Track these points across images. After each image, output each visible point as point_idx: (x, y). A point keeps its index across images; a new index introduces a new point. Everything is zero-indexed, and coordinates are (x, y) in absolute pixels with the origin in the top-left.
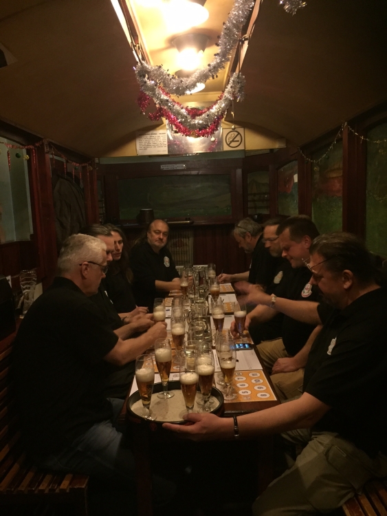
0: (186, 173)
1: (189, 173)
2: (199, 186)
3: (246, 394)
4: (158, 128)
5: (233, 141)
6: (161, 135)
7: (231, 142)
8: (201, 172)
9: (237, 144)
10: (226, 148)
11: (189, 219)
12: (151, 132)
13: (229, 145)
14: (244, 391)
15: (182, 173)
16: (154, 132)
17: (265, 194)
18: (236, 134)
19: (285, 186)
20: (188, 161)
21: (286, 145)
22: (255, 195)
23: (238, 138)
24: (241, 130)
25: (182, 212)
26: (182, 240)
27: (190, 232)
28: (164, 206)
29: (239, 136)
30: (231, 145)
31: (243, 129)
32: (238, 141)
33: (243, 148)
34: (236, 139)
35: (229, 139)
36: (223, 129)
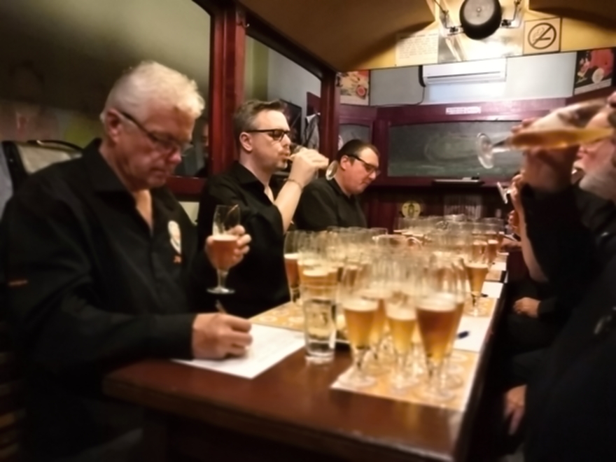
1: (484, 118)
4: (426, 28)
5: (540, 39)
6: (430, 37)
7: (537, 40)
9: (548, 42)
12: (416, 34)
13: (533, 45)
15: (473, 118)
16: (421, 33)
18: (547, 27)
23: (550, 34)
24: (555, 22)
25: (471, 170)
26: (466, 207)
27: (477, 198)
28: (445, 161)
29: (552, 30)
30: (537, 45)
31: (558, 20)
32: (548, 39)
33: (557, 49)
34: (545, 36)
35: (534, 36)
36: (525, 22)
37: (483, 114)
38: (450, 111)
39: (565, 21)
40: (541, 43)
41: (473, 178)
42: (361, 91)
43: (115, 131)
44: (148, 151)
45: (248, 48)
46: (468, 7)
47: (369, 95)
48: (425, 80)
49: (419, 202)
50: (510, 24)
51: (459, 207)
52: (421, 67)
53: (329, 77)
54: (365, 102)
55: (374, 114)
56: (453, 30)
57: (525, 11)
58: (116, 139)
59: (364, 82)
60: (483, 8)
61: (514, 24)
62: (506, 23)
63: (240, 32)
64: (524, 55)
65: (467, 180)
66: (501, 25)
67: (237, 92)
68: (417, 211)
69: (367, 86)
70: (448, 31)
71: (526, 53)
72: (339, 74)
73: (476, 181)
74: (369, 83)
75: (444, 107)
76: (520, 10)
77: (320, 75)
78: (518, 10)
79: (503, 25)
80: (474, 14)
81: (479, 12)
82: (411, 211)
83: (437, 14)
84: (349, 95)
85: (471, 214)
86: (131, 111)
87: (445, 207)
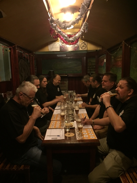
0: (66, 58)
1: (67, 58)
2: (70, 63)
3: (86, 137)
4: (56, 42)
5: (83, 47)
6: (57, 44)
7: (82, 47)
8: (71, 58)
9: (84, 48)
10: (81, 49)
11: (67, 75)
12: (54, 43)
13: (81, 48)
14: (86, 135)
15: (64, 58)
16: (55, 43)
17: (94, 66)
18: (84, 44)
19: (101, 63)
20: (67, 54)
21: (102, 49)
22: (90, 66)
23: (85, 46)
24: (86, 43)
25: (64, 72)
26: (64, 82)
27: (67, 79)
28: (58, 70)
32: (85, 47)
34: (84, 46)
35: (82, 46)
38: (58, 56)
39: (88, 43)
40: (83, 48)
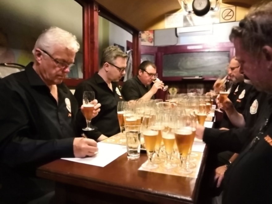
1: (203, 51)
2: (209, 58)
4: (178, 12)
5: (227, 16)
6: (179, 15)
7: (226, 16)
9: (230, 17)
13: (224, 19)
15: (200, 51)
16: (175, 14)
18: (230, 10)
23: (231, 13)
24: (233, 8)
25: (199, 73)
26: (197, 89)
27: (202, 85)
28: (188, 70)
29: (232, 12)
30: (226, 18)
31: (235, 7)
32: (231, 16)
33: (234, 20)
34: (229, 14)
35: (224, 14)
36: (220, 8)
37: (203, 49)
38: (189, 48)
40: (228, 18)
41: (200, 77)
42: (150, 39)
43: (39, 58)
44: (54, 67)
45: (100, 21)
46: (195, 2)
47: (154, 41)
48: (178, 34)
49: (176, 88)
50: (214, 9)
51: (194, 89)
52: (176, 29)
53: (136, 34)
54: (152, 44)
55: (156, 50)
56: (190, 12)
57: (220, 4)
58: (40, 62)
59: (151, 36)
60: (202, 2)
61: (216, 9)
62: (212, 9)
63: (96, 14)
64: (220, 23)
65: (197, 77)
66: (210, 10)
67: (95, 41)
68: (176, 92)
69: (153, 37)
70: (187, 13)
71: (221, 22)
72: (140, 32)
73: (201, 78)
74: (154, 36)
75: (186, 46)
76: (218, 3)
77: (132, 32)
78: (217, 3)
79: (211, 10)
80: (198, 5)
81: (201, 4)
82: (173, 92)
83: (182, 5)
84: (145, 41)
85: (199, 92)
86: (47, 49)
87: (188, 90)
